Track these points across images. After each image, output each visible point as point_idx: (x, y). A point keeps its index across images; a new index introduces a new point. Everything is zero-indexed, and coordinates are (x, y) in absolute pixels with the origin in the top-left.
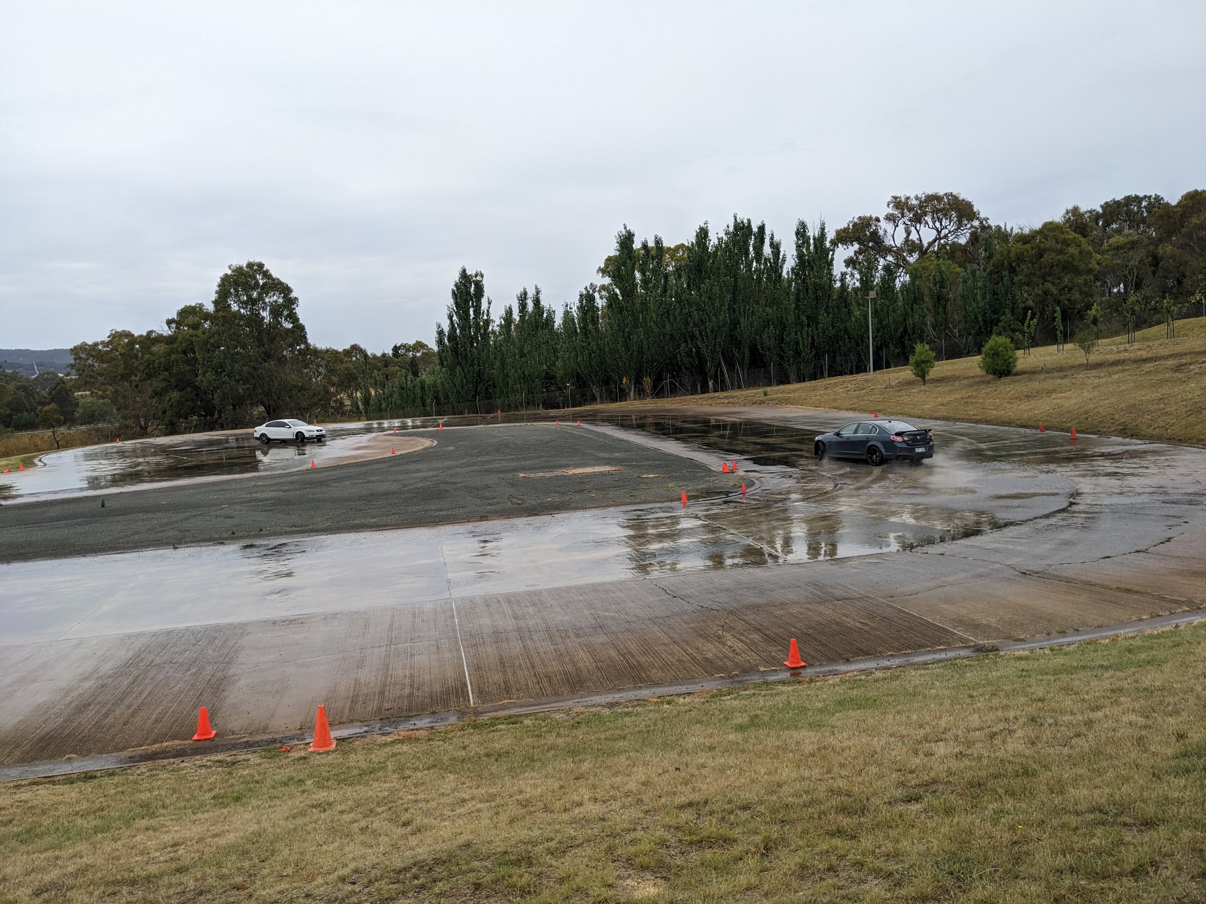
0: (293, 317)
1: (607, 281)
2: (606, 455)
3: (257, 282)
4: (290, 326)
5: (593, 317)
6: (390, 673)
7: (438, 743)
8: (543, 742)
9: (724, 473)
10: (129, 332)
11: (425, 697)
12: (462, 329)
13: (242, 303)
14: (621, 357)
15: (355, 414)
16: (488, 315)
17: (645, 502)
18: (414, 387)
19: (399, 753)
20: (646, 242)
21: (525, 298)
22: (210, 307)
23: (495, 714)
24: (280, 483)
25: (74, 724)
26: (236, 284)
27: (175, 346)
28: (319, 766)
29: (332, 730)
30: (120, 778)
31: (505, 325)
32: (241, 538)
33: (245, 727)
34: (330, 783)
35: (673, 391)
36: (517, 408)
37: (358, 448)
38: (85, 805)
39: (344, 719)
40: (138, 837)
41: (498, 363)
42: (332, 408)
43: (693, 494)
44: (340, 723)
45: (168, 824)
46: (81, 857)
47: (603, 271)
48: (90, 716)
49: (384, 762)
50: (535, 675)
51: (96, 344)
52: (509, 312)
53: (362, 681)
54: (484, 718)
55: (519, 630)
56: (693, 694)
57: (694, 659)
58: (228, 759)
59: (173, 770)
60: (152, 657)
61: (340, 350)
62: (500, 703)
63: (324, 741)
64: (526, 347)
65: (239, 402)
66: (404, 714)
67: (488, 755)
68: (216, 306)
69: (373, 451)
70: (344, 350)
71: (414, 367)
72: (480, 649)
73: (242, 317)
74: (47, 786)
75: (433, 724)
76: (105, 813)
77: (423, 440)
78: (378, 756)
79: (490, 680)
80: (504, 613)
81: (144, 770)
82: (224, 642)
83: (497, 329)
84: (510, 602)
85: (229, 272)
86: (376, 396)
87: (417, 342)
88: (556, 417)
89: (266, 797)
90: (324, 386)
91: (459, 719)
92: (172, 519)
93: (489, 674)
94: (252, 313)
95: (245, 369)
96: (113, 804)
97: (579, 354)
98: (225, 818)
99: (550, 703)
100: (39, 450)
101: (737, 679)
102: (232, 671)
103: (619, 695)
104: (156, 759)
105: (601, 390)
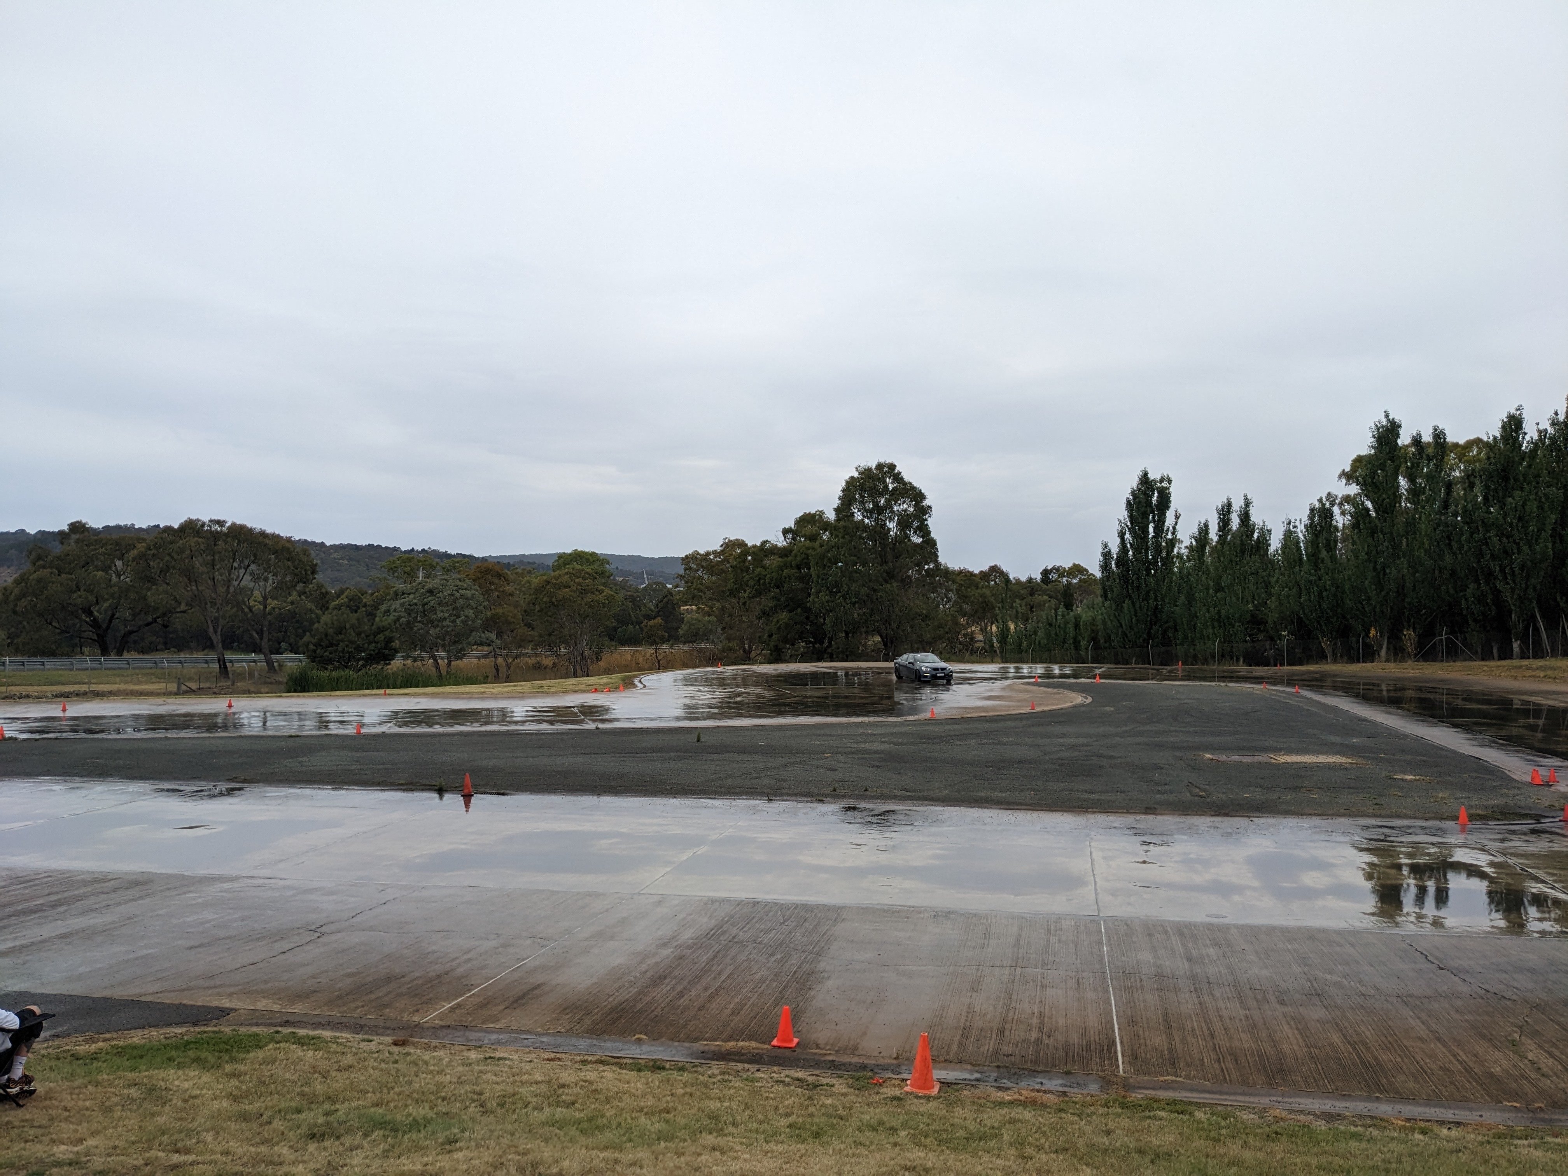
0: (924, 531)
1: (1353, 489)
2: (1338, 739)
3: (886, 487)
4: (919, 540)
5: (1328, 541)
6: (1013, 1005)
7: (1072, 1118)
8: (1222, 1151)
9: (1531, 784)
10: (743, 541)
11: (1057, 1049)
12: (1137, 551)
13: (867, 511)
14: (1369, 598)
15: (987, 654)
16: (1173, 533)
17: (1398, 816)
18: (1066, 623)
19: (1019, 1120)
20: (1419, 435)
21: (1229, 512)
22: (831, 516)
23: (1153, 1092)
24: (892, 734)
25: (648, 999)
26: (862, 488)
27: (790, 559)
28: (916, 1113)
29: (934, 1068)
30: (690, 1075)
31: (1197, 547)
32: (844, 797)
33: (831, 1042)
34: (928, 1140)
35: (1452, 653)
36: (1205, 661)
37: (989, 698)
38: (650, 1102)
39: (950, 1057)
40: (703, 1157)
41: (1183, 598)
42: (960, 643)
43: (1480, 812)
44: (946, 1061)
45: (738, 1148)
46: (641, 1167)
47: (1348, 476)
48: (664, 991)
49: (999, 1129)
50: (1215, 1049)
51: (708, 554)
52: (1204, 530)
53: (977, 1009)
54: (1137, 1096)
55: (1194, 977)
56: (1465, 1125)
57: (1468, 1070)
58: (810, 1079)
59: (747, 1080)
60: (734, 931)
61: (976, 572)
62: (1162, 1079)
63: (925, 1082)
64: (1224, 577)
65: (853, 629)
66: (1028, 1066)
67: (1140, 1152)
68: (837, 515)
69: (1007, 703)
70: (982, 572)
71: (1067, 597)
72: (1135, 995)
73: (866, 528)
74: (614, 1068)
75: (1066, 1089)
76: (669, 1116)
77: (1073, 694)
78: (992, 1117)
79: (1148, 1042)
80: (1172, 950)
81: (716, 1072)
82: (815, 926)
83: (1185, 551)
84: (1181, 934)
85: (856, 475)
86: (1015, 632)
87: (1074, 565)
88: (1263, 678)
89: (850, 1140)
90: (952, 615)
91: (1102, 1088)
92: (770, 765)
93: (1147, 1033)
94: (877, 524)
95: (864, 590)
96: (680, 1107)
97: (1304, 592)
98: (801, 1157)
99: (1235, 1094)
100: (640, 669)
101: (1542, 1115)
102: (822, 965)
103: (1343, 1104)
104: (729, 1060)
105: (1335, 644)
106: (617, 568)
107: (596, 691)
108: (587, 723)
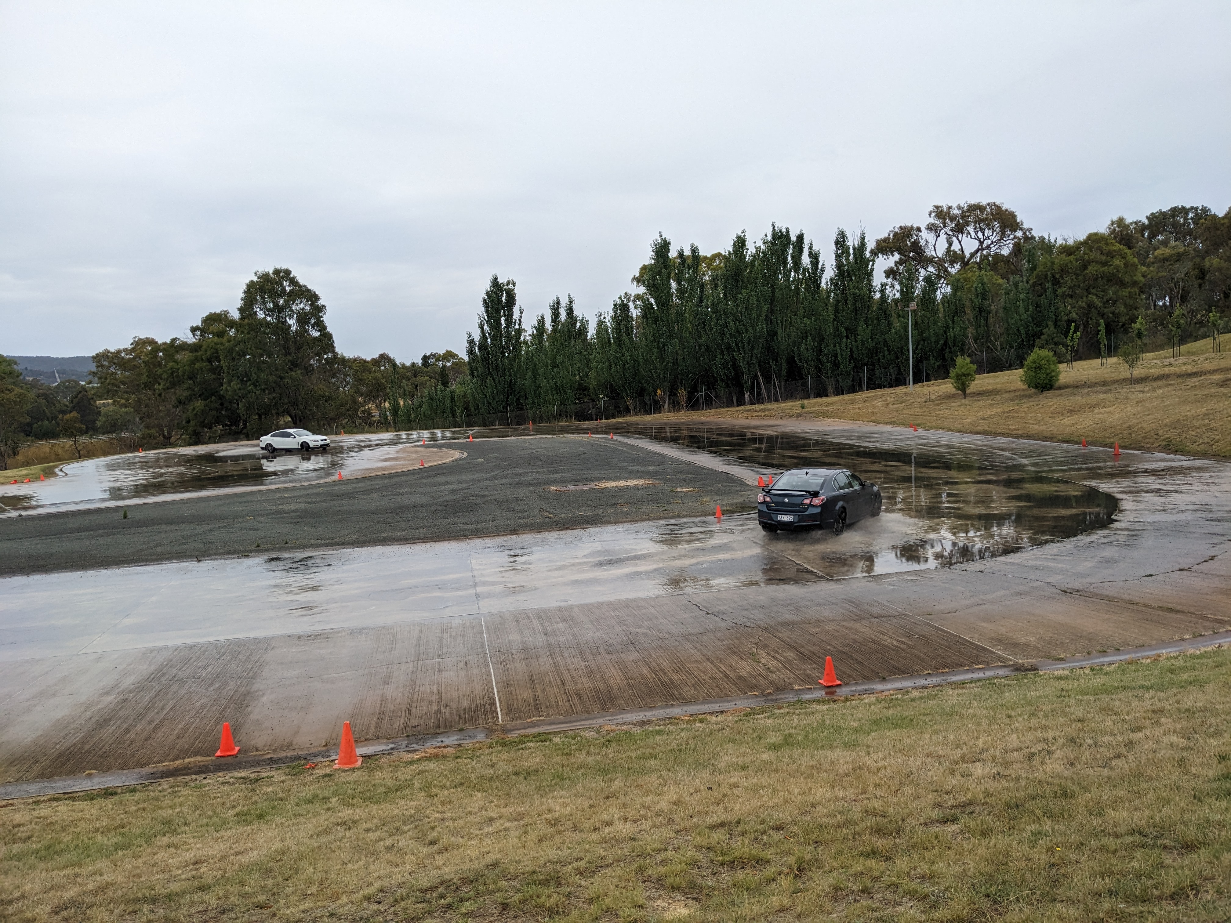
0: (320, 326)
1: (642, 290)
2: (640, 468)
3: (284, 289)
4: (317, 334)
5: (627, 328)
6: (417, 689)
7: (465, 761)
8: (573, 760)
9: (758, 487)
10: (153, 339)
11: (453, 714)
12: (493, 338)
13: (269, 310)
14: (656, 368)
15: (383, 425)
16: (519, 324)
17: (679, 517)
18: (444, 397)
19: (426, 771)
20: (682, 250)
21: (558, 307)
22: (235, 315)
23: (523, 731)
24: (306, 495)
25: (95, 740)
26: (262, 291)
27: (199, 353)
28: (344, 783)
29: (358, 747)
30: (142, 794)
31: (537, 335)
32: (267, 550)
33: (269, 743)
34: (355, 801)
35: (709, 403)
36: (549, 420)
38: (105, 822)
39: (370, 736)
40: (159, 855)
41: (529, 373)
42: (360, 418)
43: (728, 508)
44: (366, 740)
45: (190, 841)
46: (101, 875)
47: (638, 280)
48: (111, 731)
49: (411, 780)
50: (565, 692)
51: (119, 352)
52: (541, 321)
53: (389, 698)
54: (513, 736)
55: (549, 646)
56: (726, 712)
57: (727, 677)
58: (252, 776)
59: (195, 787)
60: (174, 671)
61: (369, 359)
62: (529, 720)
63: (349, 758)
64: (558, 357)
65: (265, 412)
66: (431, 731)
67: (517, 773)
68: (241, 314)
69: (401, 463)
70: (373, 359)
71: (443, 377)
72: (509, 665)
73: (268, 324)
74: (67, 802)
75: (461, 742)
76: (126, 830)
77: (453, 452)
78: (405, 773)
79: (519, 697)
80: (534, 629)
81: (165, 787)
82: (248, 657)
83: (529, 338)
84: (539, 617)
85: (255, 279)
86: (404, 406)
87: (447, 351)
88: (589, 429)
89: (290, 814)
90: (352, 396)
91: (487, 736)
92: (196, 531)
93: (518, 691)
94: (279, 321)
95: (271, 378)
96: (134, 821)
97: (613, 365)
98: (248, 835)
99: (580, 720)
100: (60, 460)
101: (770, 697)
102: (256, 686)
103: (651, 713)
104: (178, 776)
105: (635, 402)
106: (26, 369)
107: (16, 482)
108: (9, 512)
